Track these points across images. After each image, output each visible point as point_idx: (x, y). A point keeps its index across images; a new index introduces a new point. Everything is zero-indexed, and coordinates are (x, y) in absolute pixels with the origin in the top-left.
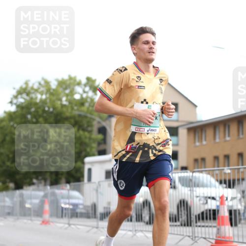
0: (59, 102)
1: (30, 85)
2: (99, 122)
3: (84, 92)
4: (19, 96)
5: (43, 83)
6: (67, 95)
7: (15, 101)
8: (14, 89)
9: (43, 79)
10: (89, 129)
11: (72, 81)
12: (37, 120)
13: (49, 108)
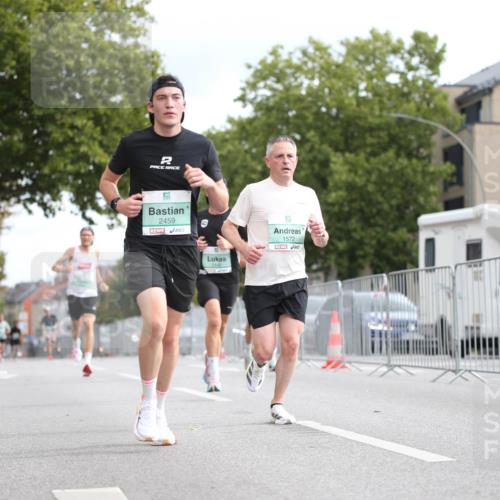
0: (351, 94)
1: (285, 56)
2: (446, 136)
3: (410, 68)
4: (261, 84)
5: (311, 50)
6: (370, 77)
7: (251, 95)
8: (249, 67)
9: (312, 41)
10: (423, 152)
11: (379, 44)
12: (303, 136)
13: (329, 108)
